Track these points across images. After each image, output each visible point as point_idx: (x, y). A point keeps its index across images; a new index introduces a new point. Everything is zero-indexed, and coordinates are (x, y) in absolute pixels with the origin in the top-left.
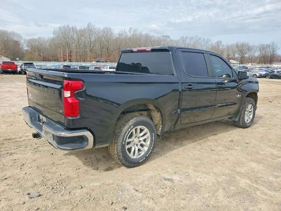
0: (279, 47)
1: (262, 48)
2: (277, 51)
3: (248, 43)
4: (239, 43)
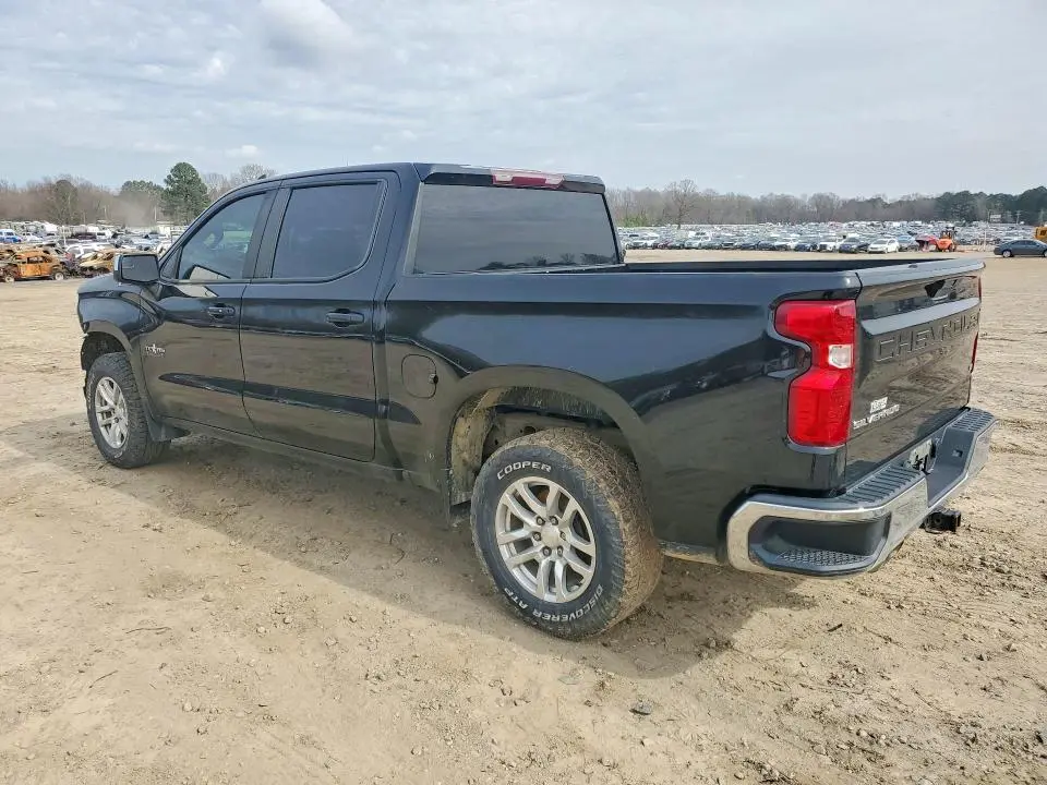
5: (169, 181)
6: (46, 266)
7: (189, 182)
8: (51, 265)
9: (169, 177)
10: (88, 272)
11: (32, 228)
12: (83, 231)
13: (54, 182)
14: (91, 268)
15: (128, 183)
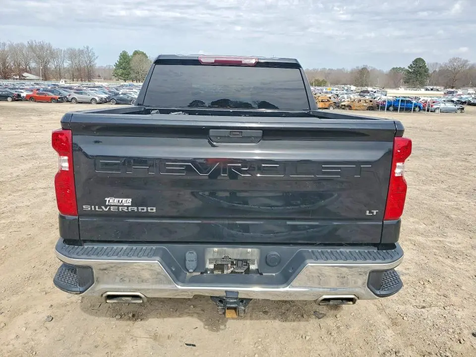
0: (96, 55)
1: (73, 54)
2: (96, 61)
3: (49, 44)
4: (34, 42)
5: (411, 67)
6: (328, 103)
7: (420, 67)
8: (329, 103)
9: (411, 65)
10: (343, 107)
11: (346, 88)
12: (365, 89)
13: (360, 68)
14: (344, 105)
15: (394, 69)
